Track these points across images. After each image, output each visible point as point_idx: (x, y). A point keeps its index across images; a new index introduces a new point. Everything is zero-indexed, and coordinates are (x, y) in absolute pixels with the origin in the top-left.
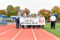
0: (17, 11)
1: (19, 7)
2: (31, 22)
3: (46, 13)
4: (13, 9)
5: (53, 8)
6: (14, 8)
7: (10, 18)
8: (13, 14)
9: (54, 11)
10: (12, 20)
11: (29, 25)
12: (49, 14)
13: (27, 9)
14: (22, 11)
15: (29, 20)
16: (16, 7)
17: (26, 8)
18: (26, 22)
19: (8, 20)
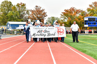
0: (19, 12)
1: (24, 5)
2: (46, 34)
3: (78, 15)
4: (12, 8)
5: (91, 6)
6: (14, 7)
7: (7, 25)
8: (12, 19)
9: (92, 11)
10: (10, 29)
11: (43, 37)
12: (82, 17)
13: (40, 8)
14: (30, 13)
15: (44, 30)
16: (18, 5)
17: (37, 6)
18: (39, 33)
19: (3, 30)
